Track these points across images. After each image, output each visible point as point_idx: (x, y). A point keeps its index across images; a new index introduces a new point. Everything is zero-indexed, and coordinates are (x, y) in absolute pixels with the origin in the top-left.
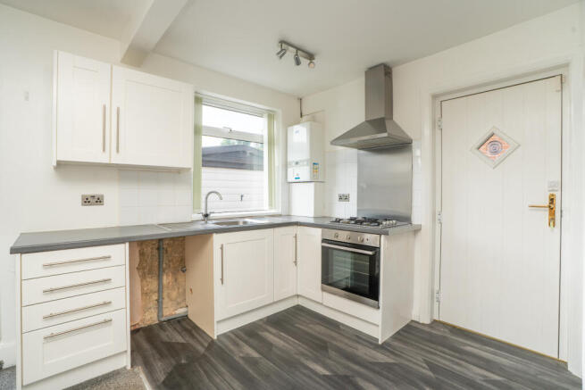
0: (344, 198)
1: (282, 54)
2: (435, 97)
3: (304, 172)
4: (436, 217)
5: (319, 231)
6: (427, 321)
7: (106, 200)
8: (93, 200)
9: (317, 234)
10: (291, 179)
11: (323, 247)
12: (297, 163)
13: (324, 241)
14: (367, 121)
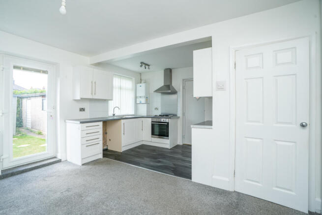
0: (156, 109)
1: (141, 66)
2: (183, 80)
3: (143, 100)
4: (184, 114)
5: (151, 119)
6: (182, 144)
7: (86, 110)
8: (82, 110)
9: (150, 120)
10: (138, 102)
11: (152, 124)
12: (140, 97)
13: (152, 122)
14: (165, 85)
